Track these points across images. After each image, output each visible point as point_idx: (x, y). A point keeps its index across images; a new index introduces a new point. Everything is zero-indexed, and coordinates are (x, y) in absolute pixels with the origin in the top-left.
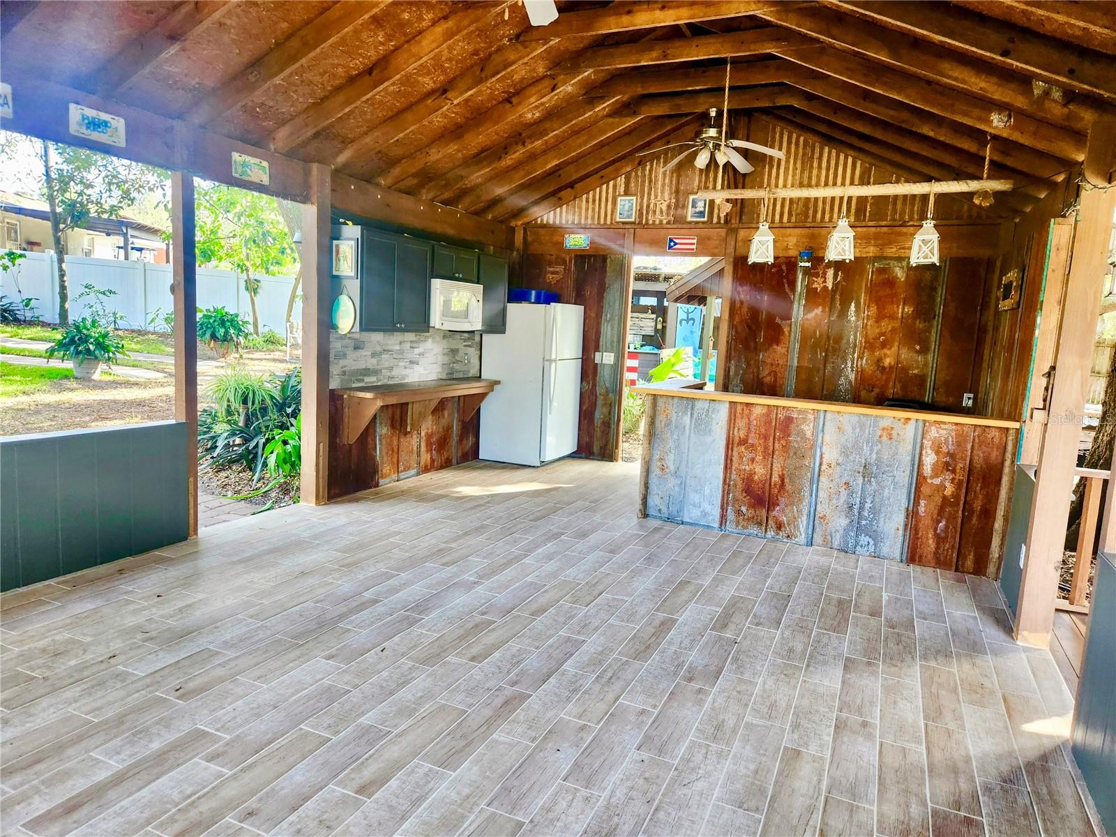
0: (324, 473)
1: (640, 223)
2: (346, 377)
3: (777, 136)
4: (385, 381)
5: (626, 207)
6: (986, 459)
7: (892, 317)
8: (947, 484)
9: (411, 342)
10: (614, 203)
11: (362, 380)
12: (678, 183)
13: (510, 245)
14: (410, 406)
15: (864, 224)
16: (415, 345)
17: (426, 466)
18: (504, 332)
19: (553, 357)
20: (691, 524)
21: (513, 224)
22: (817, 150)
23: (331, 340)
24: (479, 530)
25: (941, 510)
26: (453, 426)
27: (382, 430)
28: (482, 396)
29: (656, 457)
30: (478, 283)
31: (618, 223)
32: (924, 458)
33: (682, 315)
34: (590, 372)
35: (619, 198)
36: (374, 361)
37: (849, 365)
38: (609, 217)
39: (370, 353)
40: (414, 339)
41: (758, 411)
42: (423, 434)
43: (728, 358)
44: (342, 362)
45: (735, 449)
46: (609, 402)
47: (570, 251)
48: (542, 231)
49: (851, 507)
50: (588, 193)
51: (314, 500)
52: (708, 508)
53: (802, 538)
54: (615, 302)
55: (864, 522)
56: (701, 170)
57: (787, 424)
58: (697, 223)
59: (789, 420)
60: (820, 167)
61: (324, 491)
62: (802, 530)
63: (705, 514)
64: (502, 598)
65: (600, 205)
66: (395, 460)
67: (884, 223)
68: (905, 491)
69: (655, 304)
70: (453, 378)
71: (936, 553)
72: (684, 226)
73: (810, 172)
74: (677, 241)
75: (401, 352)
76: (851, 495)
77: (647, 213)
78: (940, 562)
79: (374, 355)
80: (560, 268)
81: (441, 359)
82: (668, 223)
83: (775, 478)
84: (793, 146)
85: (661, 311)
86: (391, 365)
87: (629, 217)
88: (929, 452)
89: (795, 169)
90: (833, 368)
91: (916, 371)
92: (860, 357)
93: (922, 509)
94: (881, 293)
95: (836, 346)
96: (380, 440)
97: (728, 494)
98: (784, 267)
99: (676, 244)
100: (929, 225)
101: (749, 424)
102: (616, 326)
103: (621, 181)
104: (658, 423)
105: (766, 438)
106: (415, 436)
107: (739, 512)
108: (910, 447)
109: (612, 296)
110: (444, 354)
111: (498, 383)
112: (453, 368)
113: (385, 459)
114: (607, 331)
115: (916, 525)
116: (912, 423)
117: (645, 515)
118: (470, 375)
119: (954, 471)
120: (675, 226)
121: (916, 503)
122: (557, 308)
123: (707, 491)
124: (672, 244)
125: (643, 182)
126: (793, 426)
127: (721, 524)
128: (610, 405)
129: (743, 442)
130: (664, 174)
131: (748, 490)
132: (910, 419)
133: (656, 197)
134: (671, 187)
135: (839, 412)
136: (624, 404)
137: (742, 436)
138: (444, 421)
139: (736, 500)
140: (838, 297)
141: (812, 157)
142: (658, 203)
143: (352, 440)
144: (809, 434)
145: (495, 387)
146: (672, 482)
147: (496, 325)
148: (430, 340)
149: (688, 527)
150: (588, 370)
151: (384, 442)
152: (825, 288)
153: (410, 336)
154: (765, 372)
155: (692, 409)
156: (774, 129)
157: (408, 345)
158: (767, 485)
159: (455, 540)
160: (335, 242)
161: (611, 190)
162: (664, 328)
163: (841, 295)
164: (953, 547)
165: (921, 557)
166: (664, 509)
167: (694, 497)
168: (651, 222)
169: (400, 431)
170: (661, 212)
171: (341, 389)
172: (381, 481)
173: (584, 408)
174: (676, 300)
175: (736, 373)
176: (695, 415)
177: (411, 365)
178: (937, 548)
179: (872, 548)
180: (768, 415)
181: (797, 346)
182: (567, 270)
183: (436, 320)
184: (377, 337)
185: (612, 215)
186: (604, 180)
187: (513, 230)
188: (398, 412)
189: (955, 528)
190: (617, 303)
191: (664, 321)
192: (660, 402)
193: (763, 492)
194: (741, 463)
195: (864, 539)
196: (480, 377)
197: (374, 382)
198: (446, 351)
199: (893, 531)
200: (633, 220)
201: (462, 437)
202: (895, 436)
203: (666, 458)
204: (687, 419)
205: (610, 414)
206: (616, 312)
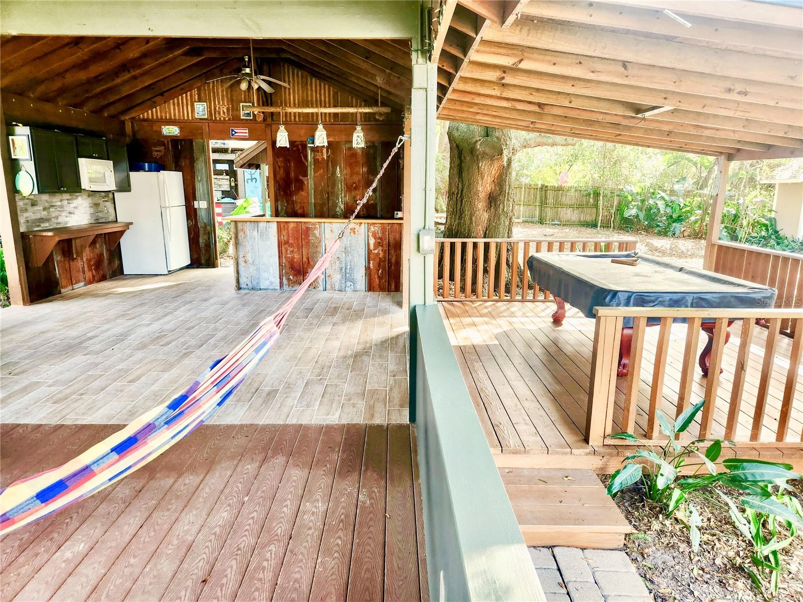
0: (25, 285)
1: (211, 119)
2: (29, 224)
3: (286, 70)
4: (55, 226)
5: (201, 110)
6: (395, 239)
7: (357, 174)
8: (380, 252)
9: (67, 199)
10: (192, 106)
11: (39, 226)
12: (232, 96)
13: (122, 133)
14: (73, 241)
15: (338, 123)
16: (70, 202)
17: (90, 280)
18: (130, 191)
19: (167, 205)
20: (265, 289)
21: (122, 118)
22: (309, 80)
23: (17, 200)
24: (142, 305)
25: (379, 264)
26: (103, 254)
27: (58, 258)
28: (121, 233)
29: (241, 256)
30: (108, 159)
31: (197, 119)
32: (370, 241)
33: (247, 176)
34: (192, 213)
35: (195, 103)
36: (45, 213)
37: (340, 200)
38: (190, 115)
39: (42, 208)
40: (69, 197)
41: (292, 226)
42: (84, 259)
43: (276, 200)
44: (26, 215)
45: (283, 247)
46: (207, 232)
47: (167, 137)
48: (145, 124)
49: (341, 269)
50: (173, 99)
51: (22, 303)
52: (273, 280)
53: (321, 288)
54: (202, 169)
55: (348, 275)
56: (245, 91)
57: (307, 231)
58: (247, 120)
59: (308, 229)
60: (312, 90)
61: (27, 297)
62: (320, 283)
63: (272, 283)
64: (167, 327)
65: (183, 107)
66: (69, 276)
67: (348, 123)
68: (364, 258)
69: (228, 169)
70: (98, 222)
71: (379, 285)
72: (239, 122)
73: (307, 93)
74: (236, 131)
75: (62, 207)
76: (341, 263)
77: (215, 113)
78: (382, 289)
79: (44, 209)
80: (162, 148)
81: (90, 210)
82: (229, 120)
83: (305, 259)
84: (296, 76)
85: (232, 174)
86: (57, 215)
87: (203, 115)
88: (372, 238)
89: (298, 90)
90: (333, 203)
91: (372, 202)
92: (345, 196)
93: (371, 266)
94: (351, 161)
95: (333, 190)
96: (58, 265)
97: (282, 271)
98: (300, 147)
99: (236, 133)
100: (359, 128)
101: (288, 233)
102: (205, 184)
103: (195, 92)
104: (239, 237)
105: (297, 239)
106: (79, 261)
107: (289, 279)
108: (363, 237)
109: (200, 165)
110: (90, 207)
111: (131, 223)
112: (97, 216)
113: (62, 276)
114: (200, 188)
115: (370, 273)
116: (363, 225)
117: (239, 288)
118: (110, 220)
119: (382, 246)
120: (233, 122)
121: (369, 263)
122: (164, 174)
123: (271, 271)
124: (233, 133)
125: (209, 94)
126: (310, 232)
127: (281, 287)
128: (209, 233)
129: (287, 242)
130: (222, 91)
131: (292, 267)
132: (362, 223)
133: (219, 103)
134: (228, 98)
135: (331, 223)
136: (217, 232)
137: (285, 239)
138: (97, 251)
139: (287, 273)
140: (330, 164)
141: (307, 84)
142: (221, 107)
143: (40, 264)
144: (318, 235)
145: (130, 226)
146: (252, 269)
147: (125, 186)
148: (80, 198)
149: (264, 291)
150: (191, 213)
151: (60, 265)
152: (323, 158)
153: (66, 196)
154: (297, 207)
155: (258, 227)
156: (284, 66)
157: (66, 202)
158: (301, 263)
159: (130, 310)
160: (10, 137)
161: (189, 98)
162: (236, 185)
163: (332, 162)
164: (386, 281)
165: (373, 287)
166: (250, 284)
167: (266, 275)
168: (218, 119)
169: (69, 257)
170: (224, 112)
171: (28, 232)
172: (63, 290)
173: (192, 236)
174: (241, 167)
175: (282, 209)
176: (260, 231)
177: (71, 215)
178: (380, 282)
179: (352, 287)
180: (297, 227)
181: (313, 191)
182: (167, 149)
183: (85, 184)
184: (45, 197)
185: (192, 113)
186: (183, 91)
187: (123, 123)
188: (66, 246)
189: (386, 272)
190: (204, 169)
191: (236, 180)
192: (239, 225)
193: (300, 268)
194: (287, 254)
195: (349, 284)
196: (117, 221)
197: (47, 227)
198: (91, 205)
199: (360, 278)
200: (206, 117)
201: (110, 261)
202: (356, 232)
203: (247, 255)
204: (255, 233)
205: (209, 238)
206: (204, 175)
